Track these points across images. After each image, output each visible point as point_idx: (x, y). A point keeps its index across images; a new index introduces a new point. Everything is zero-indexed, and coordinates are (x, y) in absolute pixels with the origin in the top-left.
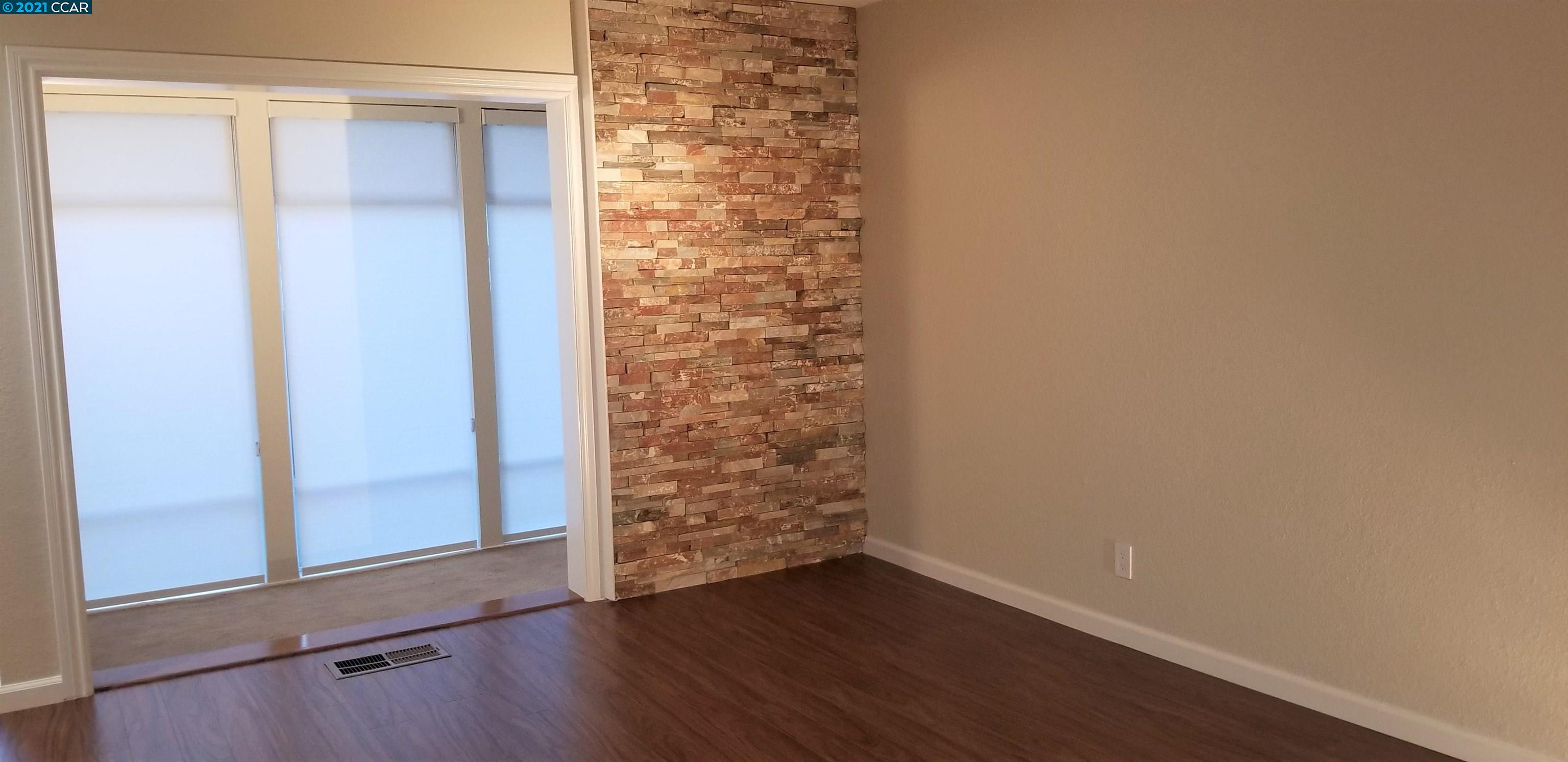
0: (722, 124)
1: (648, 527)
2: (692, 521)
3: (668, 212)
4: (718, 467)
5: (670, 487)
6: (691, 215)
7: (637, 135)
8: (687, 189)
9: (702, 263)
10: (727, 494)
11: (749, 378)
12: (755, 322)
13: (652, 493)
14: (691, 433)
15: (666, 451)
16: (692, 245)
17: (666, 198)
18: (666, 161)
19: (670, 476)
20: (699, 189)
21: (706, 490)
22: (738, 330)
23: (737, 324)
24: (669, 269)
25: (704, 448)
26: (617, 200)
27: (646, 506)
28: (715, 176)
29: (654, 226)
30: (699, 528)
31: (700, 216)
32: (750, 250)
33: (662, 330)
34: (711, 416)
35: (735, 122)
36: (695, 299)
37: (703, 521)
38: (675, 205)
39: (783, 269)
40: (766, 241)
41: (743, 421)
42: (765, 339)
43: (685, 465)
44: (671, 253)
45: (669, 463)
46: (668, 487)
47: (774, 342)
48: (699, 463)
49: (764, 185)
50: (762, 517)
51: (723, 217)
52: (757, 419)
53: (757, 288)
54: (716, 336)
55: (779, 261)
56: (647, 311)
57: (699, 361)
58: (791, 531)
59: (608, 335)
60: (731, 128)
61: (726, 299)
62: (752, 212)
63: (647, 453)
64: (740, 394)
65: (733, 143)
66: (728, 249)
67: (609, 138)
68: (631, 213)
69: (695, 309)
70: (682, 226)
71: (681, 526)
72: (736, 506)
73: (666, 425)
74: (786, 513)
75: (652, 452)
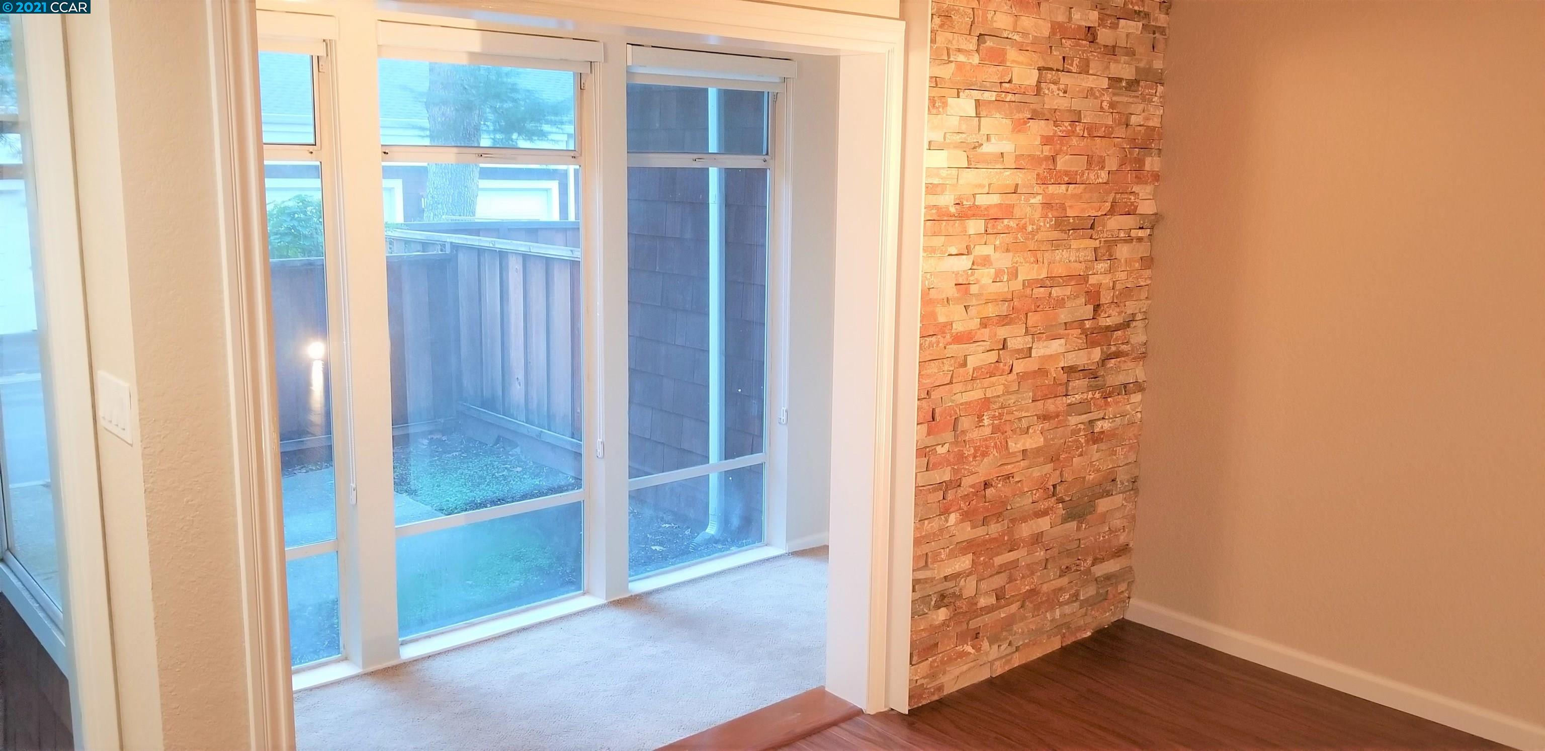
0: (1047, 92)
1: (942, 614)
2: (983, 602)
3: (988, 207)
4: (1010, 531)
5: (964, 563)
6: (1007, 211)
7: (965, 105)
8: (1009, 178)
9: (1014, 274)
10: (1014, 564)
11: (1045, 417)
12: (1056, 346)
13: (948, 571)
14: (990, 492)
15: (966, 516)
16: (1008, 250)
17: (986, 190)
18: (993, 140)
19: (970, 546)
20: (1019, 178)
21: (998, 560)
22: (1039, 357)
23: (1041, 350)
24: (983, 282)
25: (998, 511)
26: (942, 192)
27: (940, 588)
28: (1035, 160)
29: (975, 226)
30: (989, 609)
31: (1017, 213)
32: (1059, 255)
33: (972, 362)
34: (1009, 469)
35: (1059, 89)
36: (1004, 320)
37: (993, 600)
38: (995, 199)
39: (1084, 278)
40: (1074, 244)
41: (1036, 472)
42: (1063, 368)
43: (980, 532)
44: (985, 261)
45: (967, 532)
46: (964, 562)
47: (1070, 370)
48: (995, 529)
49: (1077, 171)
50: (1045, 588)
51: (1037, 215)
52: (1049, 467)
53: (1060, 303)
54: (1020, 366)
55: (1079, 269)
56: (959, 339)
57: (1001, 399)
58: (1068, 603)
59: (922, 373)
60: (1055, 100)
61: (1033, 319)
62: (1063, 207)
63: (947, 521)
64: (1033, 441)
65: (1052, 116)
66: (1039, 255)
67: (941, 110)
68: (953, 210)
69: (1003, 332)
70: (1000, 226)
71: (974, 611)
72: (1023, 577)
73: (967, 482)
74: (1064, 581)
75: (953, 518)
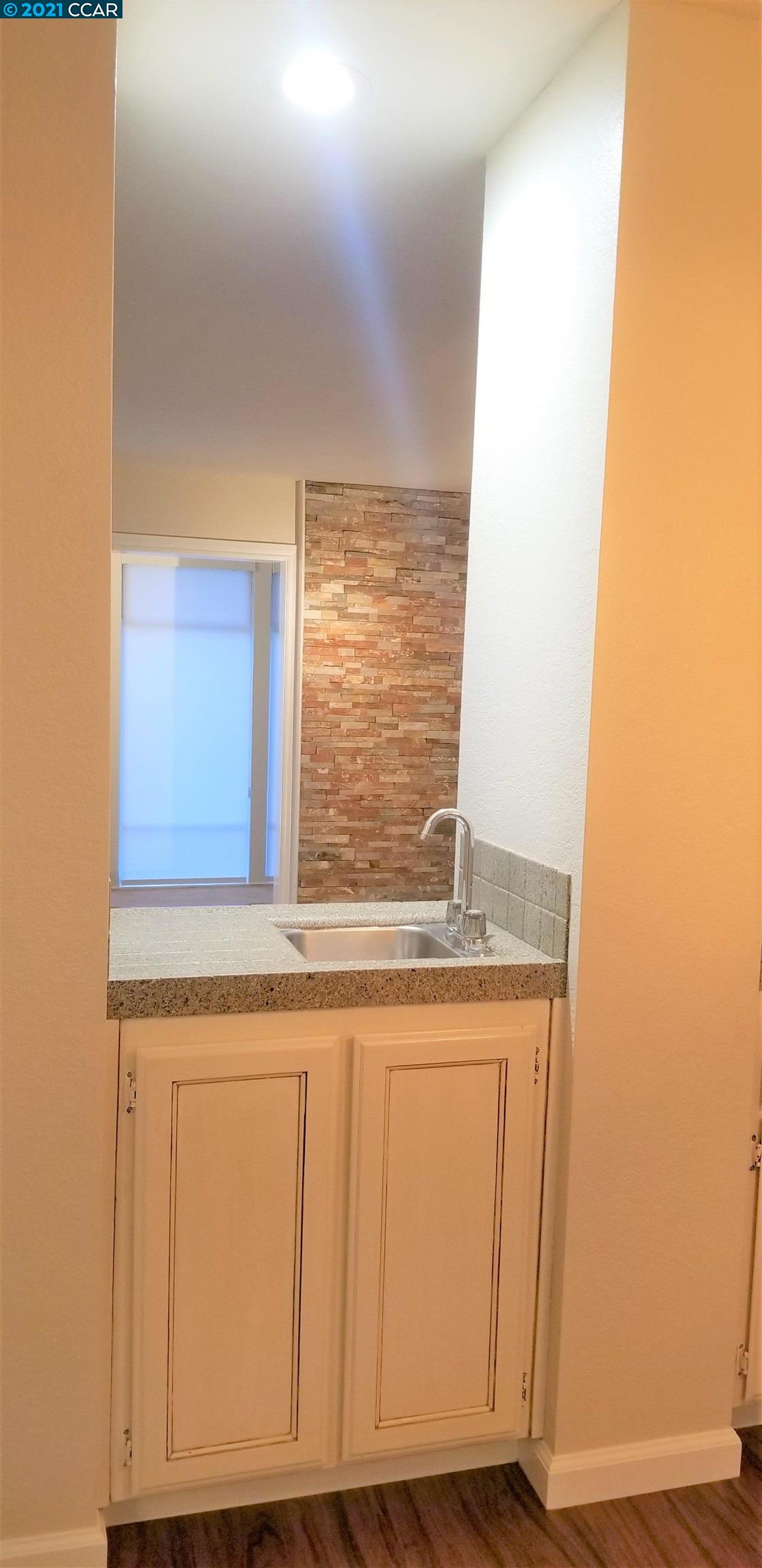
0: (402, 581)
1: (325, 865)
2: (359, 865)
3: (356, 642)
4: (382, 829)
5: (344, 839)
6: (373, 645)
7: (336, 587)
8: (369, 626)
9: (379, 680)
10: (388, 850)
11: (411, 766)
12: (418, 726)
13: (329, 841)
14: (362, 802)
15: (342, 812)
16: (372, 667)
17: (355, 632)
18: (356, 606)
19: (343, 831)
20: (381, 627)
21: (372, 844)
22: (405, 731)
23: (404, 726)
24: (353, 683)
25: (373, 814)
26: (317, 632)
27: (326, 849)
28: (393, 619)
29: (343, 652)
30: (363, 870)
31: (380, 646)
32: (418, 673)
33: (345, 726)
34: (380, 792)
35: (413, 580)
36: (371, 706)
37: (368, 866)
38: (362, 638)
39: (445, 689)
40: (432, 668)
41: (404, 798)
42: (426, 739)
43: (356, 824)
44: (356, 671)
45: (344, 821)
46: (342, 839)
47: (434, 742)
48: (367, 824)
49: (433, 626)
50: (415, 870)
51: (398, 648)
52: (416, 797)
53: (424, 701)
54: (387, 734)
55: (442, 683)
56: (335, 712)
57: (372, 751)
58: (439, 883)
59: (304, 726)
60: (408, 585)
61: (396, 707)
62: (423, 646)
63: (328, 812)
64: (403, 778)
65: (410, 595)
66: (401, 672)
67: (315, 589)
68: (328, 642)
69: (372, 713)
70: (366, 653)
71: (351, 868)
72: (394, 859)
73: (343, 795)
74: (435, 869)
75: (332, 812)
